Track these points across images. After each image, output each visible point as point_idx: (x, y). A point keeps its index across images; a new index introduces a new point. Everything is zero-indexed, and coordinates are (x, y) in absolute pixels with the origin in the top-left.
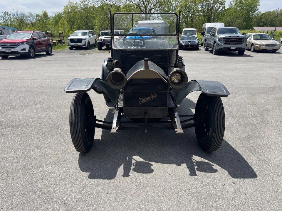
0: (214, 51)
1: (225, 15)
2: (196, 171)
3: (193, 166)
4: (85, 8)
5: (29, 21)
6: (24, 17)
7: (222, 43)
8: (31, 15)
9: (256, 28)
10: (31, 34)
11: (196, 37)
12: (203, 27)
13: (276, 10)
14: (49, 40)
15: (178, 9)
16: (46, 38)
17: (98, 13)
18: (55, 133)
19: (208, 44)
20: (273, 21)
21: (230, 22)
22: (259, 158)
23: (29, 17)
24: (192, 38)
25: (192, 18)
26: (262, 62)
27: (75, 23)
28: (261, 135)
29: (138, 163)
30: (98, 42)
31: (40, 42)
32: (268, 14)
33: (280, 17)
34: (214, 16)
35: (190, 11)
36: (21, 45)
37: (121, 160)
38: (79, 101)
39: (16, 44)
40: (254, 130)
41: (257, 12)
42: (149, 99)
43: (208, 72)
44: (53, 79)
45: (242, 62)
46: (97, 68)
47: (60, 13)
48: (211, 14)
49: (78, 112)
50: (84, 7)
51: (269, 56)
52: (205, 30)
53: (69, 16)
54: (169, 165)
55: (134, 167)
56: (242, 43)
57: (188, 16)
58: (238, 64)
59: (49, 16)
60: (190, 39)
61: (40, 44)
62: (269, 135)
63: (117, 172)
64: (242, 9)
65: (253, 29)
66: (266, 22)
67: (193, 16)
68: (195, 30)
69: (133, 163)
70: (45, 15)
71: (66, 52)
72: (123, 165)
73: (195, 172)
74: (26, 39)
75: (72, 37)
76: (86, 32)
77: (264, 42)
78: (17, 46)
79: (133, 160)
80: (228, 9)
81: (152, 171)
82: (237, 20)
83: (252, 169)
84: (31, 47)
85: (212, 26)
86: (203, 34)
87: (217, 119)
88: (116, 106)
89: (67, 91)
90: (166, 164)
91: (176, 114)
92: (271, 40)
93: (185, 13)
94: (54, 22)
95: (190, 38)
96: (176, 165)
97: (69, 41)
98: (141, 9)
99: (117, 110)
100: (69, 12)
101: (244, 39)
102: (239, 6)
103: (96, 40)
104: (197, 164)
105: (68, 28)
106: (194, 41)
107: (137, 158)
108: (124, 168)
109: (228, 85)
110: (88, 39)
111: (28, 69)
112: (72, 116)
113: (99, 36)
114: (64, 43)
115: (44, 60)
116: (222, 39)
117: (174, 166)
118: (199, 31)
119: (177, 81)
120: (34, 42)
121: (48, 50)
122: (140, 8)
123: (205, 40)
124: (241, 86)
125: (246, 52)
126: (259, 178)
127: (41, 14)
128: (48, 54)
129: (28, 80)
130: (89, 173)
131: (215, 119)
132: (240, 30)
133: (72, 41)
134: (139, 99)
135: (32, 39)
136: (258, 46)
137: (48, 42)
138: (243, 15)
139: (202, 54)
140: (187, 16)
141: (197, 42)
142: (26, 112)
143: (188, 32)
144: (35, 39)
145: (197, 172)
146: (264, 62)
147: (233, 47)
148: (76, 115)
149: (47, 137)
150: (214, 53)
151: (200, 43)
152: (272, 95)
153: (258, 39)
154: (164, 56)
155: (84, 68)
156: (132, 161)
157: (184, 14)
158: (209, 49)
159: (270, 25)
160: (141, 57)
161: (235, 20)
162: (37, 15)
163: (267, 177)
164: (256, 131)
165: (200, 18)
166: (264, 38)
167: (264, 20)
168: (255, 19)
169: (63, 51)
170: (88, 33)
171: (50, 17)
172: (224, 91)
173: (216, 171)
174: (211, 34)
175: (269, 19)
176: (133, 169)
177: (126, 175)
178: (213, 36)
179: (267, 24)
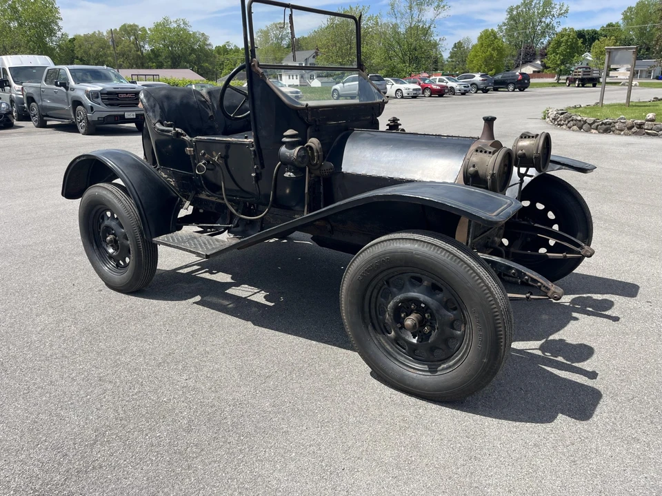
7: (102, 103)
20: (102, 55)
52: (6, 74)
55: (560, 357)
66: (86, 58)
79: (528, 351)
81: (586, 347)
85: (22, 64)
90: (567, 327)
107: (524, 346)
116: (97, 93)
117: (575, 322)
141: (3, 106)
145: (607, 313)
147: (130, 114)
150: (81, 131)
168: (60, 52)
174: (56, 82)
175: (91, 51)
176: (567, 360)
177: (593, 375)
178: (62, 88)
179: (91, 62)
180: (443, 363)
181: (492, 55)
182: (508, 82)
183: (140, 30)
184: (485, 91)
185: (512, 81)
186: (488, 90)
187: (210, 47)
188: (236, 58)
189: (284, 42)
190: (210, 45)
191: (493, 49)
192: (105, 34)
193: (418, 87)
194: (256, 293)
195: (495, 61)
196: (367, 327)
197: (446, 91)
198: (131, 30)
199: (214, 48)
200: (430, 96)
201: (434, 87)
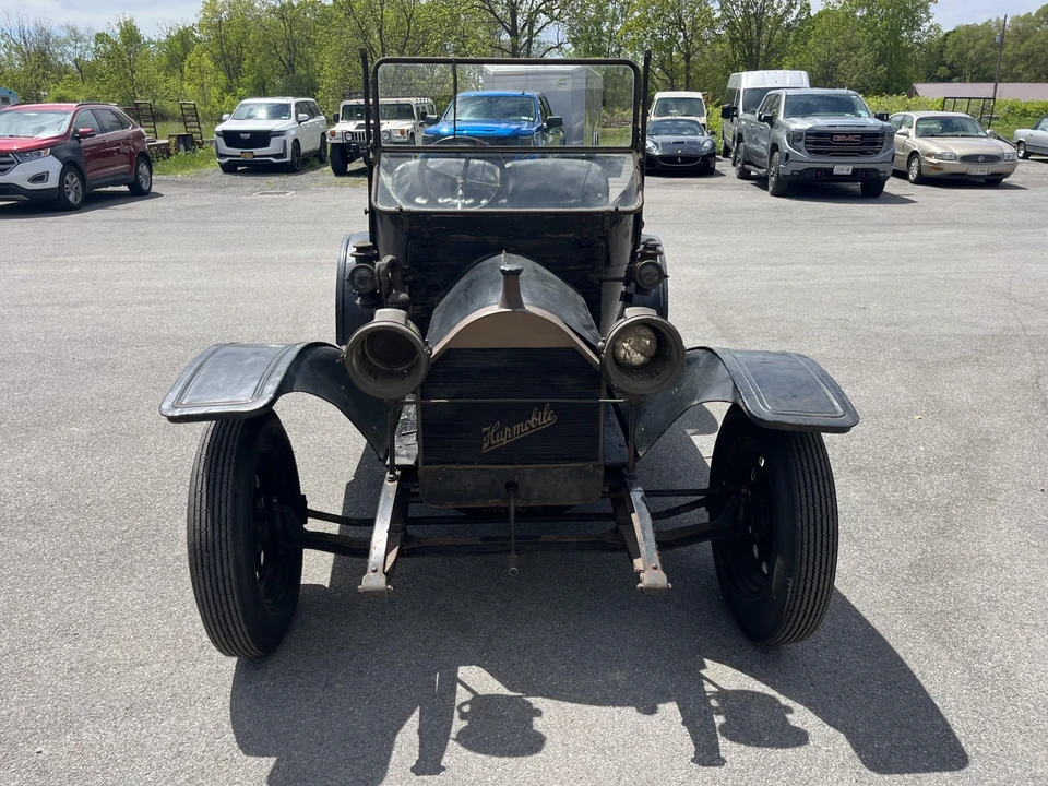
0: (773, 179)
1: (807, 36)
2: (720, 741)
3: (705, 712)
4: (283, 6)
5: (70, 57)
6: (47, 43)
7: (804, 149)
8: (76, 37)
9: (923, 89)
10: (69, 117)
11: (704, 125)
12: (730, 86)
13: (998, 19)
14: (139, 136)
15: (637, 14)
16: (129, 131)
17: (334, 26)
18: (142, 559)
19: (748, 152)
20: (986, 59)
21: (827, 66)
22: (969, 667)
23: (67, 42)
24: (689, 128)
25: (687, 48)
26: (952, 224)
27: (246, 65)
28: (972, 558)
29: (481, 702)
30: (333, 145)
31: (103, 144)
32: (968, 35)
33: (1010, 47)
34: (770, 41)
35: (680, 23)
36: (31, 160)
37: (409, 687)
38: (229, 447)
39: (8, 156)
40: (942, 532)
41: (926, 26)
42: (527, 429)
43: (753, 268)
44: (149, 303)
45: (877, 225)
46: (328, 251)
47: (184, 27)
48: (759, 34)
49: (223, 499)
50: (278, 6)
51: (974, 201)
52: (738, 97)
53: (222, 39)
54: (609, 709)
55: (465, 723)
56: (877, 152)
57: (673, 40)
58: (862, 232)
59: (146, 40)
60: (681, 134)
61: (102, 153)
62: (1004, 555)
63: (390, 749)
64: (870, 14)
65: (912, 93)
66: (959, 64)
67: (691, 43)
68: (701, 97)
69: (457, 703)
70: (130, 35)
71: (211, 183)
72: (417, 713)
73: (717, 743)
74: (50, 133)
75: (230, 125)
76: (287, 106)
77: (957, 146)
78: (12, 162)
79: (459, 687)
80: (820, 15)
81: (535, 744)
82: (854, 59)
83: (945, 721)
84: (69, 165)
85: (764, 83)
86: (729, 113)
87: (805, 523)
88: (388, 462)
89: (170, 414)
90: (597, 708)
91: (636, 496)
92: (981, 137)
93: (661, 29)
94: (165, 60)
95: (680, 131)
96: (638, 710)
97: (221, 141)
98: (495, 15)
99: (392, 480)
100: (220, 22)
101: (883, 135)
102: (862, 6)
103: (324, 134)
104: (722, 703)
105: (219, 85)
106: (695, 143)
107: (477, 680)
108: (420, 732)
109: (830, 324)
110: (293, 133)
111: (53, 259)
112: (197, 518)
113: (336, 119)
114: (201, 145)
115: (120, 220)
116: (802, 134)
117: (630, 713)
118: (714, 97)
119: (638, 358)
120: (80, 148)
121: (137, 177)
122: (492, 12)
123: (739, 138)
124: (878, 329)
125: (892, 186)
126: (975, 767)
127: (115, 33)
128: (139, 192)
129: (49, 310)
130: (272, 761)
131: (799, 525)
132: (865, 96)
133: (232, 138)
134: (484, 430)
135: (74, 134)
136: (935, 161)
137: (137, 144)
138: (874, 39)
139: (726, 192)
140: (669, 42)
141: (706, 145)
142: (29, 455)
143: (674, 106)
144: (84, 135)
145: (724, 743)
146: (959, 223)
147: (843, 168)
148: (216, 513)
149: (107, 579)
150: (771, 188)
151: (721, 148)
152: (999, 370)
153: (933, 136)
154: (585, 236)
155: (275, 253)
156: (454, 691)
157: (656, 35)
158: (753, 173)
159: (974, 77)
160: (492, 241)
161: (848, 58)
162: (99, 35)
163: (1009, 763)
164: (950, 537)
165: (718, 50)
166: (957, 129)
167: (951, 56)
168: (919, 55)
169: (198, 180)
170: (293, 109)
171: (150, 42)
172: (833, 405)
173: (799, 738)
174: (761, 115)
175: (971, 53)
176: (461, 732)
177: (428, 768)
179: (965, 71)
192: (1009, 22)
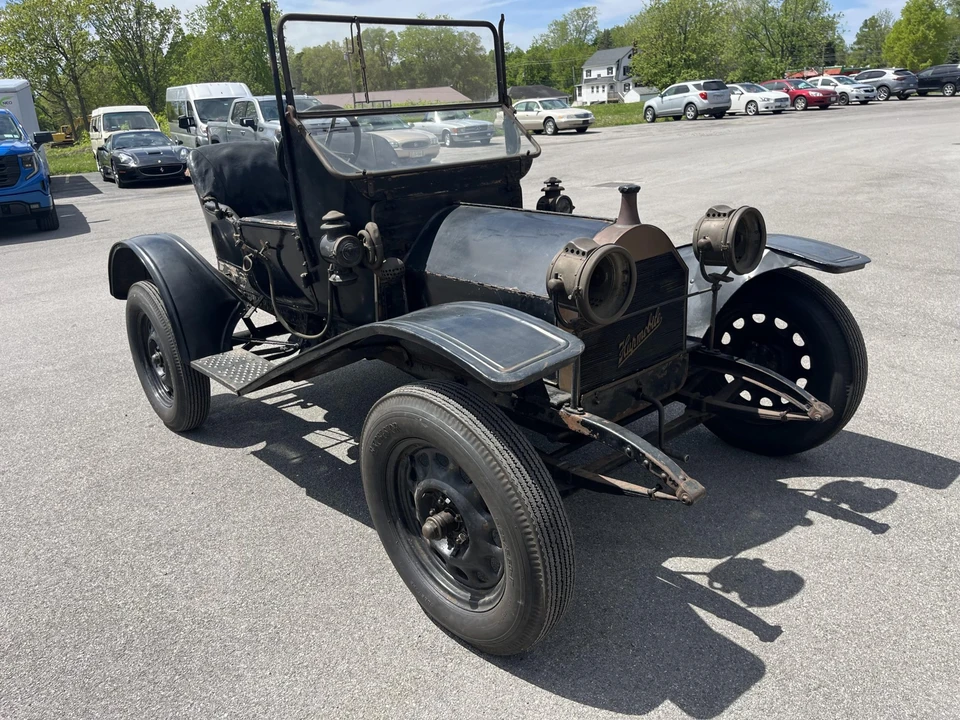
2: (868, 516)
20: (336, 75)
24: (155, 139)
25: (71, 70)
34: (154, 62)
35: (58, 46)
48: (142, 56)
52: (191, 109)
55: (734, 593)
57: (54, 63)
60: (152, 145)
66: (316, 80)
67: (75, 65)
68: (147, 110)
85: (211, 95)
86: (187, 124)
90: (782, 538)
95: (149, 142)
96: (802, 525)
102: (224, 31)
106: (171, 153)
117: (802, 530)
138: (244, 61)
141: (183, 154)
145: (871, 517)
165: (106, 72)
173: (890, 493)
174: (242, 120)
175: (323, 70)
176: (743, 600)
177: (769, 633)
178: (249, 128)
179: (323, 85)
180: (488, 594)
181: (925, 37)
182: (944, 80)
183: (387, 36)
184: (903, 96)
185: (953, 80)
186: (908, 95)
187: (482, 53)
188: (517, 65)
189: (589, 37)
190: (481, 49)
191: (929, 28)
192: (341, 44)
193: (783, 95)
194: (342, 442)
195: (932, 47)
196: (395, 523)
197: (833, 99)
198: (376, 36)
199: (488, 53)
200: (805, 109)
201: (812, 94)
